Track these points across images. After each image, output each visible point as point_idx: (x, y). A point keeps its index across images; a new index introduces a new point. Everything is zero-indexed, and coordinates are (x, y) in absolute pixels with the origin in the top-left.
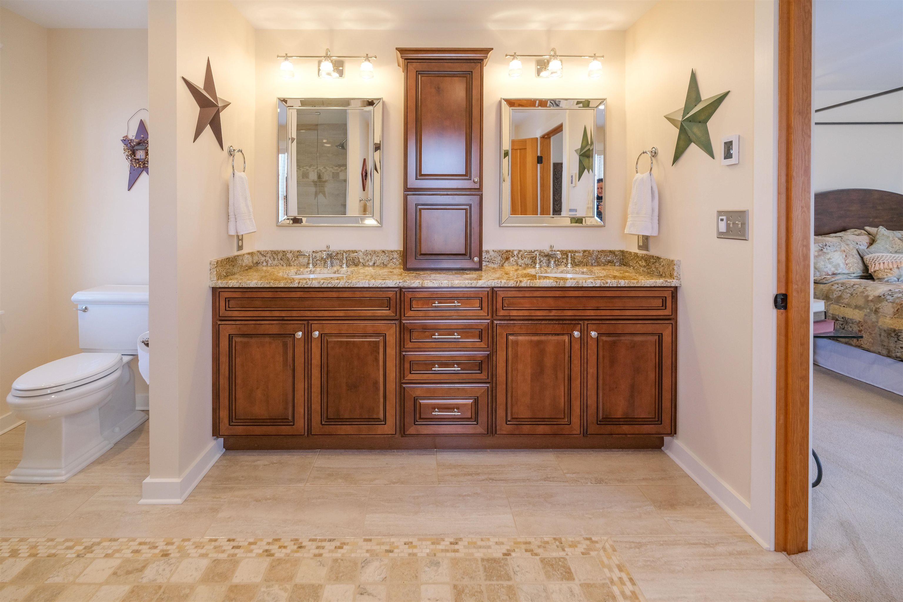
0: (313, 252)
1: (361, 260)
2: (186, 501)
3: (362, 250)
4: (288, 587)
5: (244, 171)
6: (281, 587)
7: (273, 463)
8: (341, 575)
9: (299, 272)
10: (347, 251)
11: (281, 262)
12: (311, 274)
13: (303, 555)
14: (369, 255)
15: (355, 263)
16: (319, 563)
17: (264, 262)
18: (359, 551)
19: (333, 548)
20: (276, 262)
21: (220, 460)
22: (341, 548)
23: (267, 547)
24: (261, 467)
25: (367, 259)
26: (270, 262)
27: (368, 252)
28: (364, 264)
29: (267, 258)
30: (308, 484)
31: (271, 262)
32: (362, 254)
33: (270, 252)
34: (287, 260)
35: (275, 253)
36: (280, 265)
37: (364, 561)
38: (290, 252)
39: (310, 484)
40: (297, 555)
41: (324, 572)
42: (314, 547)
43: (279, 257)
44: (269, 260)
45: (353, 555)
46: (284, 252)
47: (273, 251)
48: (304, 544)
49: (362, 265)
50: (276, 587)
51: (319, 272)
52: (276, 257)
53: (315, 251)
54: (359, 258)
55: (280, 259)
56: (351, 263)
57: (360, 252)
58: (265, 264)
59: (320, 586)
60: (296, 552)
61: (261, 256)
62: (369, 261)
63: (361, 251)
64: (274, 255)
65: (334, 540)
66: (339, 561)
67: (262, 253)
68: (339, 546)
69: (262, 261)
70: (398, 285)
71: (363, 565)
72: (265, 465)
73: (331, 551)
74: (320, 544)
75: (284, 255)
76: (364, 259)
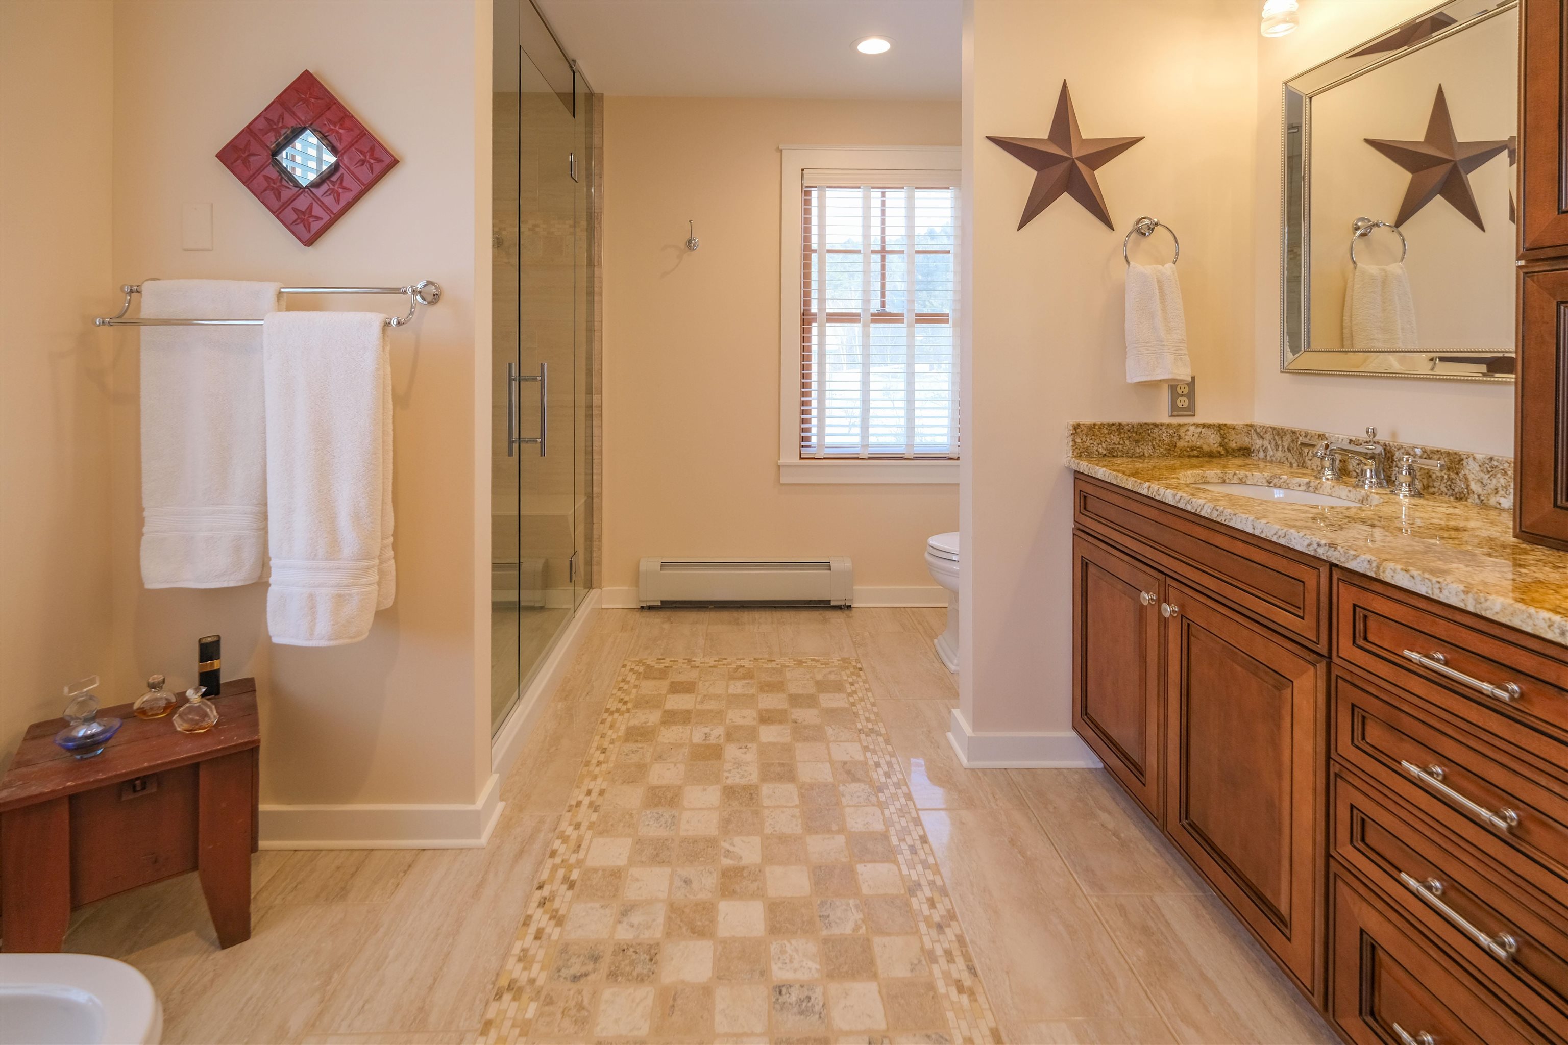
0: (1351, 441)
1: (1474, 486)
2: (973, 770)
3: (1478, 456)
4: (863, 930)
5: (1174, 263)
6: (859, 922)
7: (1116, 834)
8: (903, 1002)
9: (1276, 480)
10: (1432, 452)
11: (1289, 455)
12: (1310, 492)
13: (925, 935)
14: (1499, 475)
15: (1456, 490)
16: (916, 962)
17: (1261, 450)
18: (963, 1024)
19: (955, 975)
20: (1279, 454)
21: (1076, 771)
22: (961, 989)
23: (924, 882)
24: (1095, 822)
25: (1492, 487)
26: (1270, 452)
27: (1495, 463)
28: (1482, 498)
29: (1266, 443)
30: (1096, 900)
31: (1272, 453)
32: (1478, 469)
33: (1270, 429)
34: (1300, 453)
35: (1278, 434)
36: (1286, 462)
37: (942, 1037)
38: (1304, 434)
39: (1095, 903)
40: (923, 927)
41: (901, 971)
42: (946, 946)
43: (1286, 444)
44: (1269, 447)
45: (950, 1015)
46: (1294, 432)
47: (1275, 429)
48: (947, 930)
49: (1477, 501)
50: (859, 916)
51: (1329, 491)
52: (1279, 442)
53: (1354, 439)
54: (1467, 479)
55: (1286, 447)
56: (1444, 490)
57: (1471, 459)
58: (1262, 454)
59: (875, 976)
60: (929, 926)
61: (1256, 437)
62: (1501, 493)
63: (1474, 459)
64: (1276, 438)
65: (975, 974)
66: (931, 993)
67: (1258, 430)
68: (962, 986)
69: (1257, 447)
70: (1315, 550)
71: (933, 1036)
72: (1102, 825)
73: (947, 975)
74: (956, 953)
75: (1293, 441)
76: (1483, 485)
